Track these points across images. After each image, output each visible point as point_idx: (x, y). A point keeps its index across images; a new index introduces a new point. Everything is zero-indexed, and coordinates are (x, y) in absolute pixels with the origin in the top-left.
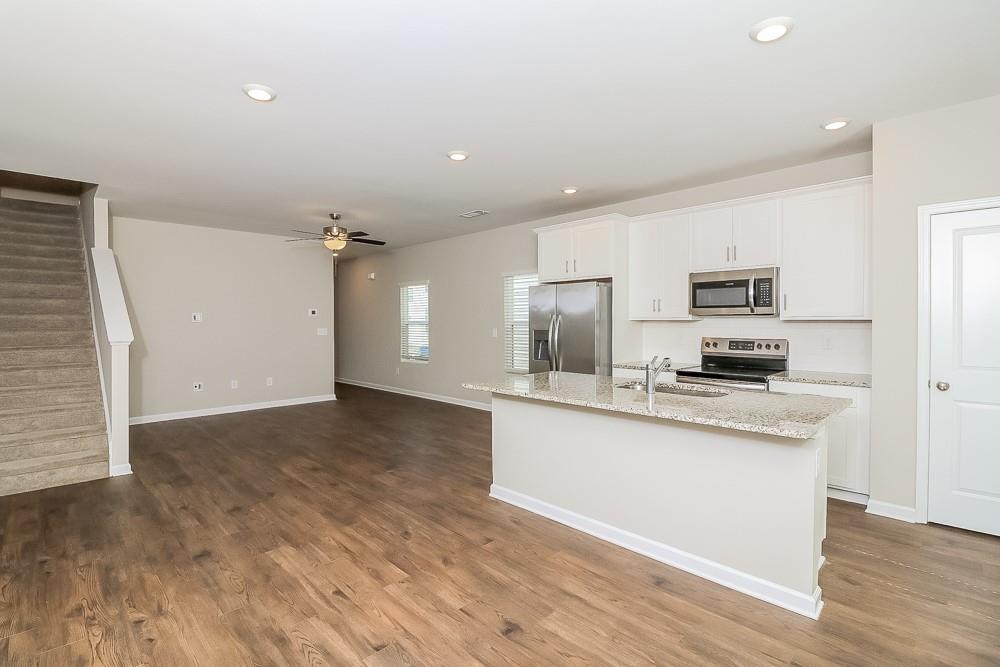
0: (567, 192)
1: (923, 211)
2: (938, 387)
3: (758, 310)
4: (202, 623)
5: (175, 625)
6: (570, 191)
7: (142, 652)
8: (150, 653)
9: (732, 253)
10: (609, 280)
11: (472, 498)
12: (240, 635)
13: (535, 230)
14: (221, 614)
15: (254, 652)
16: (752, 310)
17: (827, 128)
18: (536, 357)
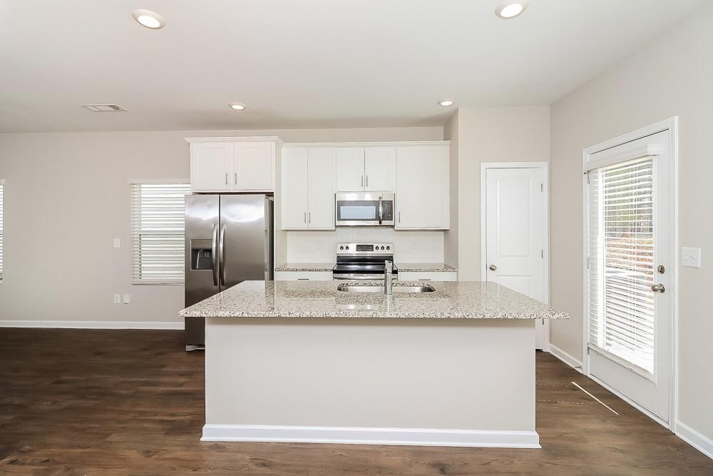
0: (234, 107)
1: (484, 165)
2: (491, 268)
3: (384, 223)
6: (238, 107)
9: (365, 181)
10: (270, 194)
11: (181, 454)
13: (188, 140)
16: (380, 223)
17: (442, 104)
18: (194, 267)
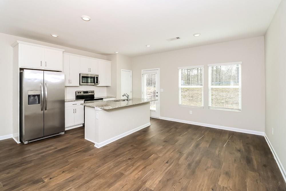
0: (53, 36)
1: (121, 70)
4: (198, 183)
5: (204, 189)
7: (217, 188)
8: (215, 185)
9: (90, 70)
12: (194, 172)
13: (18, 42)
14: (191, 181)
15: (196, 167)
16: (95, 84)
